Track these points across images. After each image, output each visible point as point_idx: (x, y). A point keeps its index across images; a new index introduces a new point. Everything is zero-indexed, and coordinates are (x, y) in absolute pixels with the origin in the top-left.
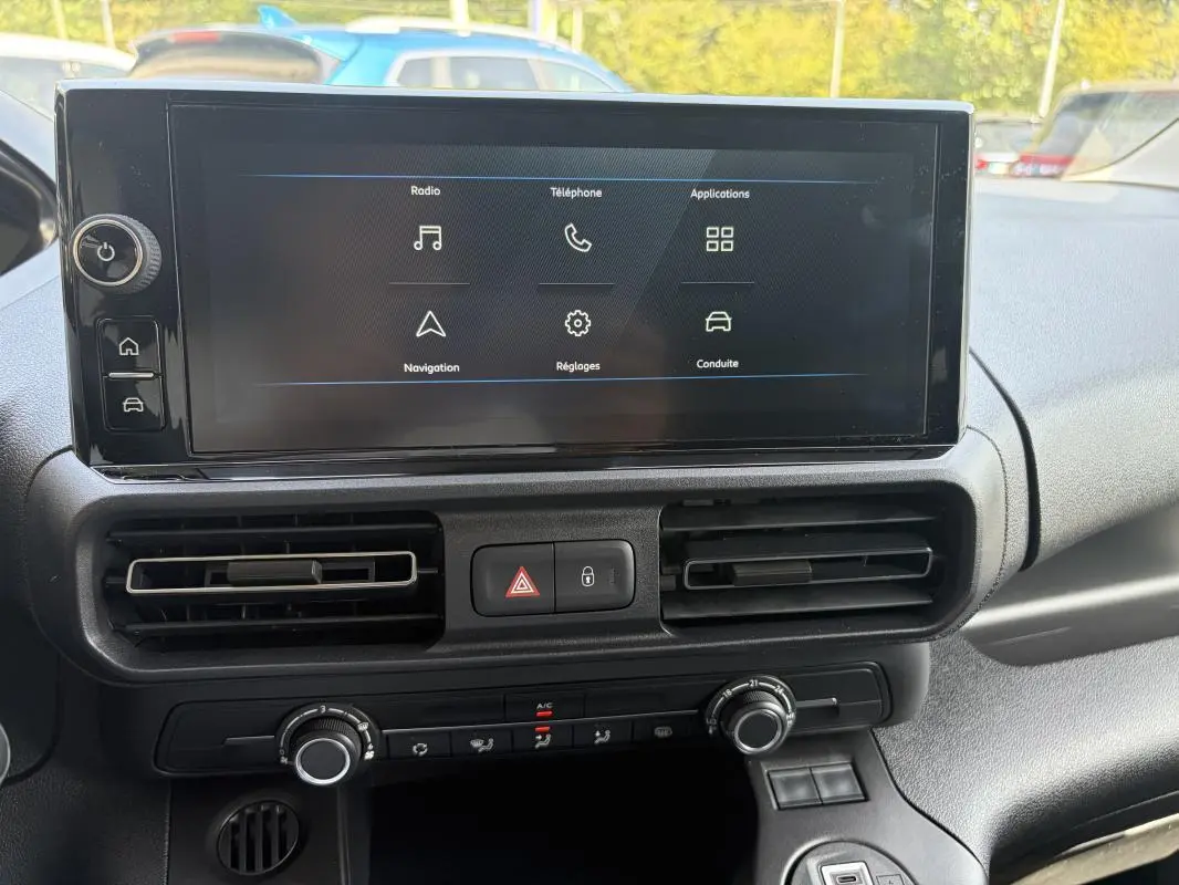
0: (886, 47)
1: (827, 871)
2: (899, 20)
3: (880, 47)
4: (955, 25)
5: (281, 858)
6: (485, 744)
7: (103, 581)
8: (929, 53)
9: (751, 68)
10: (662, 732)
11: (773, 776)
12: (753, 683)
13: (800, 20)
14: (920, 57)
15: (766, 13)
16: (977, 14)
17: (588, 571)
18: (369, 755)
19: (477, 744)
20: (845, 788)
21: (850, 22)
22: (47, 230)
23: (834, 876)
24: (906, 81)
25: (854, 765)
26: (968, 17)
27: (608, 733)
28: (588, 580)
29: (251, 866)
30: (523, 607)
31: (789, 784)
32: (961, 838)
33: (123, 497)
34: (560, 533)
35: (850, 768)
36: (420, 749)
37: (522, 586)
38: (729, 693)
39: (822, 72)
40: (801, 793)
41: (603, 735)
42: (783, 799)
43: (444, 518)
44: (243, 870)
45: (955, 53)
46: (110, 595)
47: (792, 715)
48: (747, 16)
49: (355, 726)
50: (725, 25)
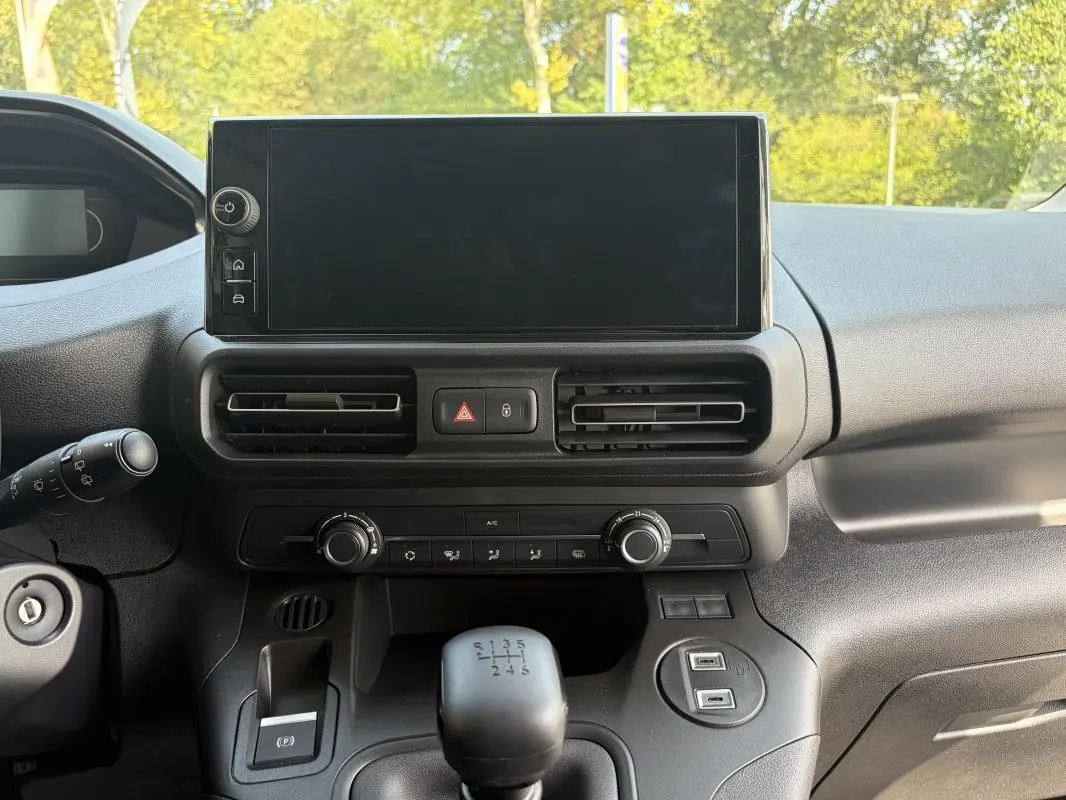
0: (942, 141)
1: (693, 656)
2: (952, 116)
3: (937, 141)
4: (1010, 118)
5: (315, 622)
6: (454, 554)
7: (215, 406)
8: (985, 144)
9: (810, 166)
10: (577, 554)
11: (664, 600)
12: (637, 514)
13: (857, 123)
14: (976, 148)
15: (823, 118)
16: (1031, 108)
17: (506, 407)
18: (374, 551)
19: (448, 554)
20: (718, 611)
21: (905, 121)
22: (200, 227)
23: (697, 659)
24: (964, 171)
25: (727, 597)
26: (1024, 110)
27: (539, 552)
28: (507, 412)
29: (295, 626)
30: (464, 429)
31: (675, 606)
32: (801, 644)
33: (228, 350)
34: (490, 383)
35: (723, 598)
36: (410, 556)
37: (464, 415)
38: (620, 519)
39: (879, 167)
40: (684, 611)
41: (536, 553)
42: (670, 613)
43: (418, 372)
44: (290, 629)
45: (1012, 145)
46: (219, 413)
47: (669, 542)
48: (805, 121)
49: (365, 528)
50: (785, 130)
